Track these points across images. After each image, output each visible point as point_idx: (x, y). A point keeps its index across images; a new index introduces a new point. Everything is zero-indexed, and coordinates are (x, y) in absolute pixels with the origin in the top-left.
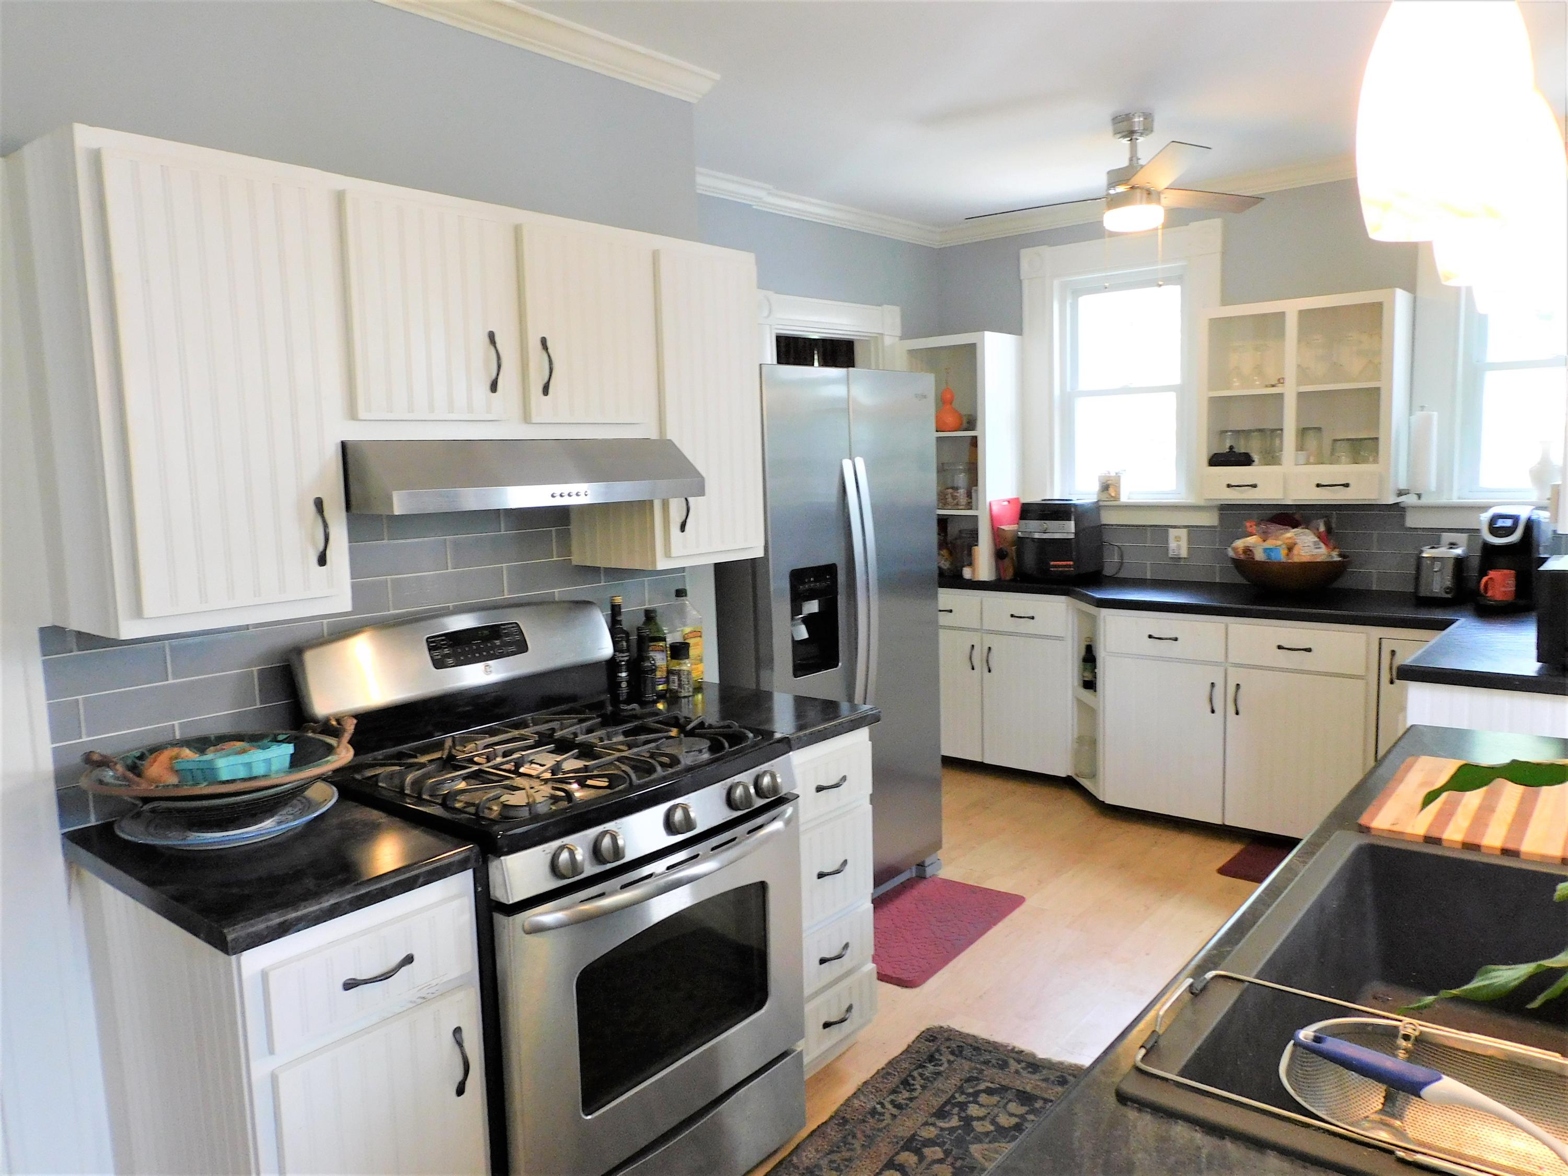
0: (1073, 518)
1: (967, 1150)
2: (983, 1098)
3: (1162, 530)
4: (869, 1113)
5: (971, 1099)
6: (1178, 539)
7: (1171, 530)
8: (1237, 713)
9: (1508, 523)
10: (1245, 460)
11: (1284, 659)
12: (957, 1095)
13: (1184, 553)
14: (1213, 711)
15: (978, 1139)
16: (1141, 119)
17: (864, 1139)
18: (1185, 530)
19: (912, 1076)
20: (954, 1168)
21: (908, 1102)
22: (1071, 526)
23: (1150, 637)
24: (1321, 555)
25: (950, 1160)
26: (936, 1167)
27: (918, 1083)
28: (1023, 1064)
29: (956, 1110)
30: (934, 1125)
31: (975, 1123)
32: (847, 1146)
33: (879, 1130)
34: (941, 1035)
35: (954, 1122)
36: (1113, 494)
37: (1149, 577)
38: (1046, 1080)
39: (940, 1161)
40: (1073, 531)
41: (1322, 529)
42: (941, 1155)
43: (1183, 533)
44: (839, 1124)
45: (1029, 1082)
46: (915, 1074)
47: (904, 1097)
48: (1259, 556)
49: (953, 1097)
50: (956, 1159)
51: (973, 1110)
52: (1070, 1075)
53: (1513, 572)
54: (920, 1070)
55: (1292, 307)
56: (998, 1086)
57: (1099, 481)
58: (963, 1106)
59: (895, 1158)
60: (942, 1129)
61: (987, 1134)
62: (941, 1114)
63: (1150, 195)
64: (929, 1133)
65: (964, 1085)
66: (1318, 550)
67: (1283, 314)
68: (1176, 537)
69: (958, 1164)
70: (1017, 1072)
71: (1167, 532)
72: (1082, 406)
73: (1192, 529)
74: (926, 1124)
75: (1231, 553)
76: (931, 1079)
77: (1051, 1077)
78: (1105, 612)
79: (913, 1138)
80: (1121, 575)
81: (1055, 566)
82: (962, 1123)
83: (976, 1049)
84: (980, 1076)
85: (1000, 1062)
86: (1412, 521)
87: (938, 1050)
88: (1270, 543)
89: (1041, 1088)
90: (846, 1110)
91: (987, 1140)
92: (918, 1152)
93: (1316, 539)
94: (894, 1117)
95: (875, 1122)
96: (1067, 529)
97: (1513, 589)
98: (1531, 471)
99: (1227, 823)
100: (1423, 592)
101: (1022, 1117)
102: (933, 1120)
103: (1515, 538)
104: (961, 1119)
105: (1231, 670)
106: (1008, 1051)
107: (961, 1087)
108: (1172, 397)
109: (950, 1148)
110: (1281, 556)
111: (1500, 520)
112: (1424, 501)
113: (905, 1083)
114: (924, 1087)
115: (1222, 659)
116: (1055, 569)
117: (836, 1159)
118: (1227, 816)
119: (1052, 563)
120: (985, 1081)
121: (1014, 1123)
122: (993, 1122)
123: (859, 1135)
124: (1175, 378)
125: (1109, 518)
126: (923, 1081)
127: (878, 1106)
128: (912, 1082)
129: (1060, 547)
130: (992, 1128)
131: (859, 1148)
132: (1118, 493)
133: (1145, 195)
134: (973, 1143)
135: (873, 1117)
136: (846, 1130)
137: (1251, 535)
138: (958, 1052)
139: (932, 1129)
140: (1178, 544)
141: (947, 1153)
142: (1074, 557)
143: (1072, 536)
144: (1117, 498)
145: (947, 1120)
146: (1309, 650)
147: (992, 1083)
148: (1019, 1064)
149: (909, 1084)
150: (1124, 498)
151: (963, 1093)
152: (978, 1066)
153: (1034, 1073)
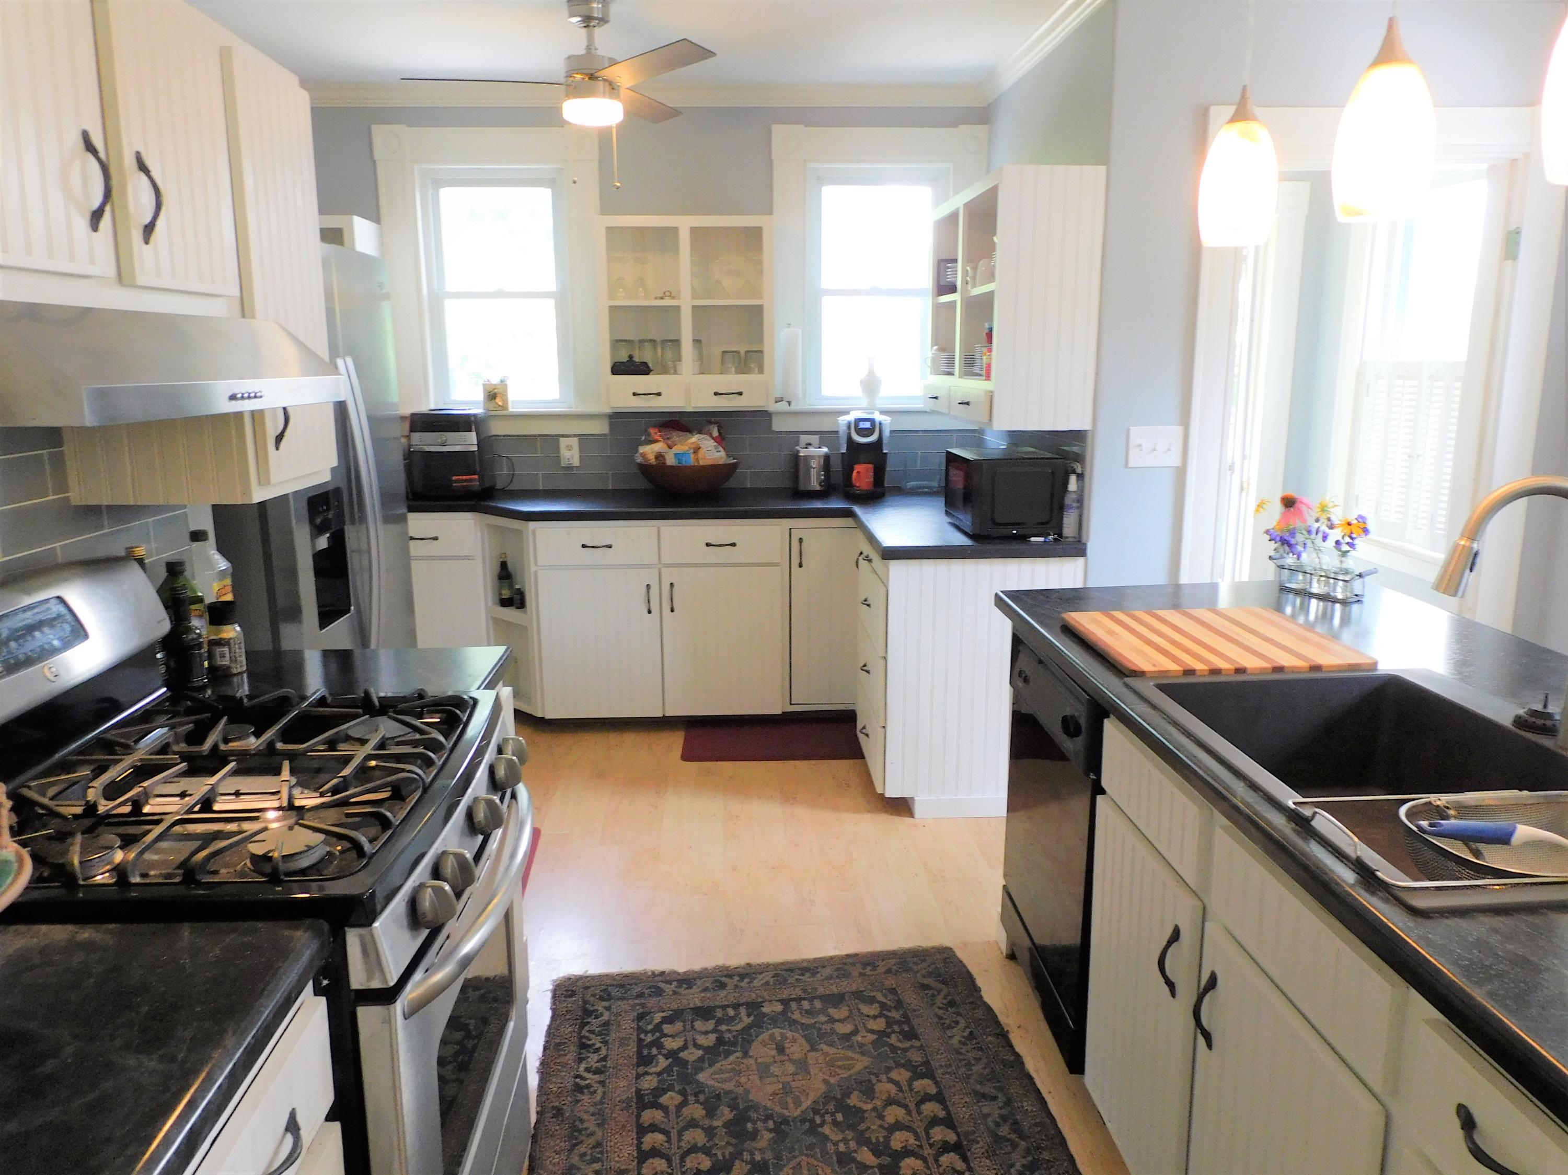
0: (473, 428)
1: (698, 1082)
2: (667, 1029)
3: (553, 440)
4: (575, 1091)
5: (658, 1034)
6: (569, 448)
7: (562, 439)
8: (672, 611)
9: (867, 425)
10: (643, 369)
11: (712, 555)
12: (642, 1036)
13: (576, 462)
14: (650, 612)
15: (699, 1069)
16: (600, 6)
17: (593, 1118)
18: (576, 440)
19: (584, 1037)
20: (701, 1104)
21: (604, 1063)
22: (472, 437)
23: (584, 546)
24: (721, 458)
25: (691, 1099)
26: (684, 1110)
27: (596, 1041)
28: (675, 983)
29: (654, 1051)
30: (647, 1073)
31: (681, 1055)
32: (583, 1132)
33: (601, 1103)
34: (576, 986)
35: (663, 1063)
36: (500, 403)
37: (541, 488)
38: (706, 989)
39: (684, 1103)
40: (476, 443)
41: (715, 433)
42: (678, 1099)
43: (574, 442)
44: (554, 1116)
45: (693, 997)
46: (584, 1033)
47: (595, 1060)
48: (671, 460)
49: (640, 1041)
50: (696, 1095)
51: (671, 1044)
52: (722, 977)
53: (871, 466)
54: (587, 1028)
55: (684, 223)
56: (671, 1012)
57: (485, 390)
58: (657, 1044)
59: (641, 1121)
60: (659, 1074)
61: (701, 1059)
62: (644, 1060)
63: (612, 88)
64: (649, 1083)
65: (640, 1024)
66: (719, 454)
67: (676, 229)
68: (567, 446)
69: (702, 1098)
70: (675, 993)
71: (558, 441)
72: (450, 306)
73: (583, 438)
74: (638, 1077)
75: (639, 460)
76: (604, 1032)
77: (708, 985)
78: (532, 525)
79: (639, 1094)
80: (511, 488)
81: (456, 481)
82: (670, 1060)
83: (622, 986)
84: (647, 1010)
85: (653, 990)
86: (779, 425)
87: (585, 1002)
88: (677, 449)
89: (708, 998)
90: (548, 1099)
91: (707, 1065)
92: (655, 1105)
93: (715, 444)
94: (602, 1083)
95: (589, 1096)
96: (468, 441)
97: (872, 479)
98: (861, 382)
99: (667, 715)
100: (802, 487)
101: (714, 1031)
102: (641, 1070)
103: (873, 438)
104: (667, 1057)
105: (664, 571)
106: (649, 977)
107: (639, 1028)
108: (551, 303)
109: (681, 1087)
110: (690, 460)
111: (861, 423)
112: (794, 407)
113: (583, 1046)
114: (606, 1043)
115: (655, 561)
116: (460, 484)
117: (585, 1150)
118: (667, 708)
119: (454, 478)
120: (655, 1013)
121: (714, 1039)
122: (697, 1046)
123: (585, 1117)
124: (550, 284)
125: (497, 429)
126: (599, 1038)
127: (578, 1080)
128: (590, 1043)
129: (462, 460)
130: (701, 1052)
131: (597, 1129)
132: (505, 401)
133: (608, 88)
134: (696, 1074)
135: (582, 1093)
136: (567, 1118)
137: (656, 441)
138: (605, 996)
139: (648, 1078)
140: (570, 454)
141: (683, 1093)
142: (478, 469)
143: (475, 448)
144: (505, 407)
145: (654, 1064)
146: (734, 545)
147: (663, 1012)
148: (671, 984)
149: (590, 1046)
150: (513, 409)
151: (646, 1032)
152: (636, 1001)
153: (690, 987)
